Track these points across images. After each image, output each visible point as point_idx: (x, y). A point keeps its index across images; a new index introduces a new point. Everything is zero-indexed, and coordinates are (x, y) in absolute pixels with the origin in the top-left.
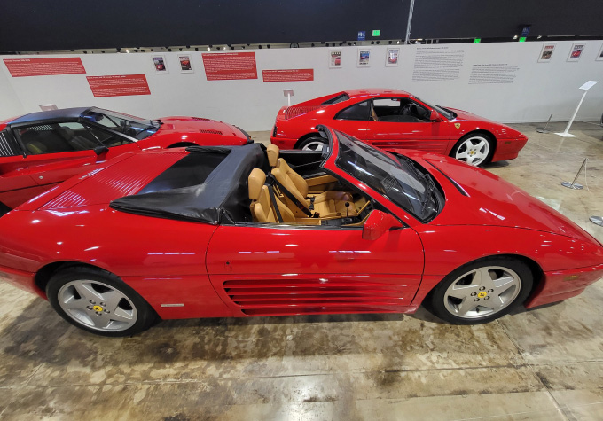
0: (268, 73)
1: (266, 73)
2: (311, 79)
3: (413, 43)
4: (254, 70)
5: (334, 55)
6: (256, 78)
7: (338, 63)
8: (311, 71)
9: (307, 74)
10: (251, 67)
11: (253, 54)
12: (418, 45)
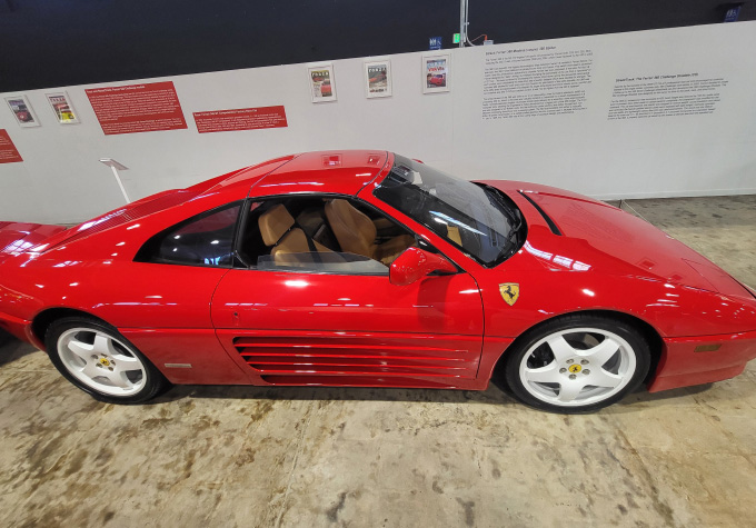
0: (202, 117)
1: (199, 117)
2: (283, 124)
3: (478, 43)
4: (178, 113)
5: (316, 77)
6: (184, 126)
7: (327, 93)
8: (280, 110)
9: (274, 117)
10: (171, 109)
11: (170, 85)
12: (489, 46)
